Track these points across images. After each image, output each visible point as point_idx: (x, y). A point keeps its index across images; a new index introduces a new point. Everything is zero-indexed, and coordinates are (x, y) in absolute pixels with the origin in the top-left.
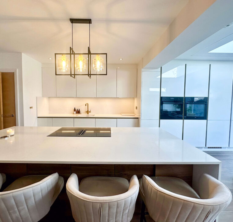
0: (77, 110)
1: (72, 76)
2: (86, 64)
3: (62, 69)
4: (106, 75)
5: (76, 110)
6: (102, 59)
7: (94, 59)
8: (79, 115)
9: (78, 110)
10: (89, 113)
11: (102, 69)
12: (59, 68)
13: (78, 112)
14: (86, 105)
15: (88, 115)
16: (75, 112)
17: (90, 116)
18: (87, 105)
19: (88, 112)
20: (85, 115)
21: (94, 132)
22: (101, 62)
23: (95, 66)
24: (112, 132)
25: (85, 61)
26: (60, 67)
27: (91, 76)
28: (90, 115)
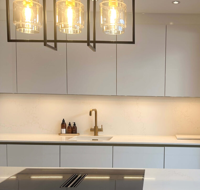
0: (70, 124)
1: (48, 43)
2: (83, 14)
3: (23, 26)
4: (133, 42)
5: (67, 125)
6: (122, 4)
7: (104, 4)
8: (74, 138)
9: (72, 125)
10: (100, 134)
11: (124, 30)
12: (15, 24)
13: (72, 130)
14: (90, 114)
15: (95, 137)
16: (64, 131)
17: (100, 141)
18: (93, 113)
19: (96, 130)
20: (88, 138)
21: (110, 179)
22: (120, 11)
23: (107, 22)
24: (146, 178)
25: (80, 9)
26: (18, 23)
27: (97, 44)
28: (102, 137)
